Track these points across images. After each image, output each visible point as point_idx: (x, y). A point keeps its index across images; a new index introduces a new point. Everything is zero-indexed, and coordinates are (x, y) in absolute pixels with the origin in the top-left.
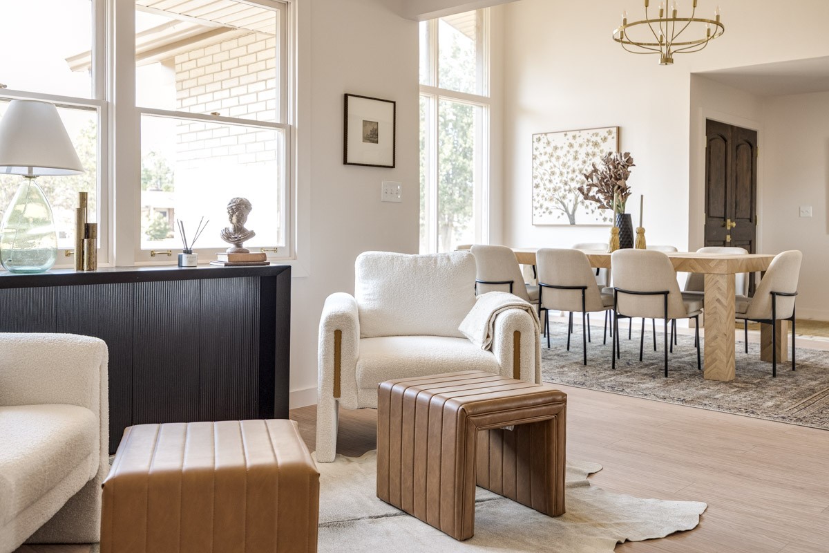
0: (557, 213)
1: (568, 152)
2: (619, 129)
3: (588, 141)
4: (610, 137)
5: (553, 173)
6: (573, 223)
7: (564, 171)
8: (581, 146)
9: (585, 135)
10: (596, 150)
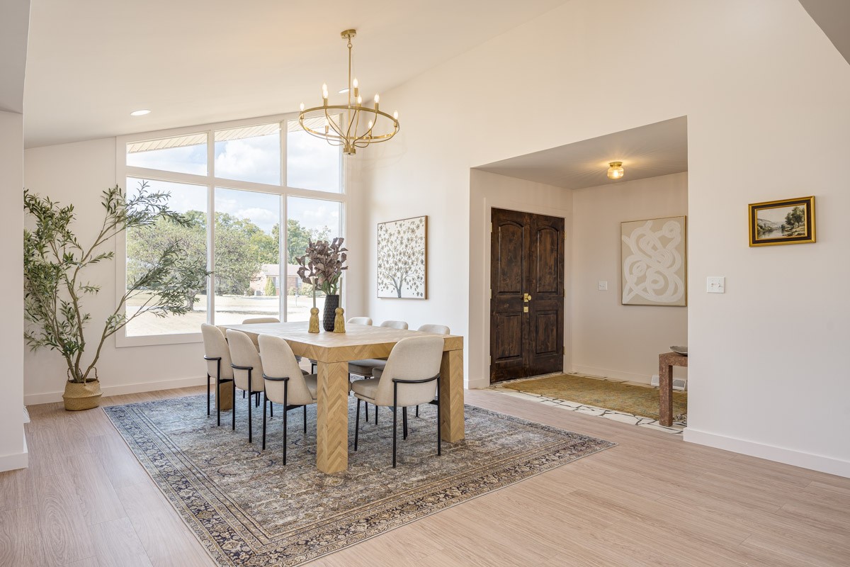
0: (391, 287)
1: (397, 238)
2: (427, 217)
3: (409, 228)
4: (421, 225)
5: (389, 255)
6: (400, 297)
7: (395, 253)
8: (404, 232)
9: (407, 224)
10: (413, 236)
